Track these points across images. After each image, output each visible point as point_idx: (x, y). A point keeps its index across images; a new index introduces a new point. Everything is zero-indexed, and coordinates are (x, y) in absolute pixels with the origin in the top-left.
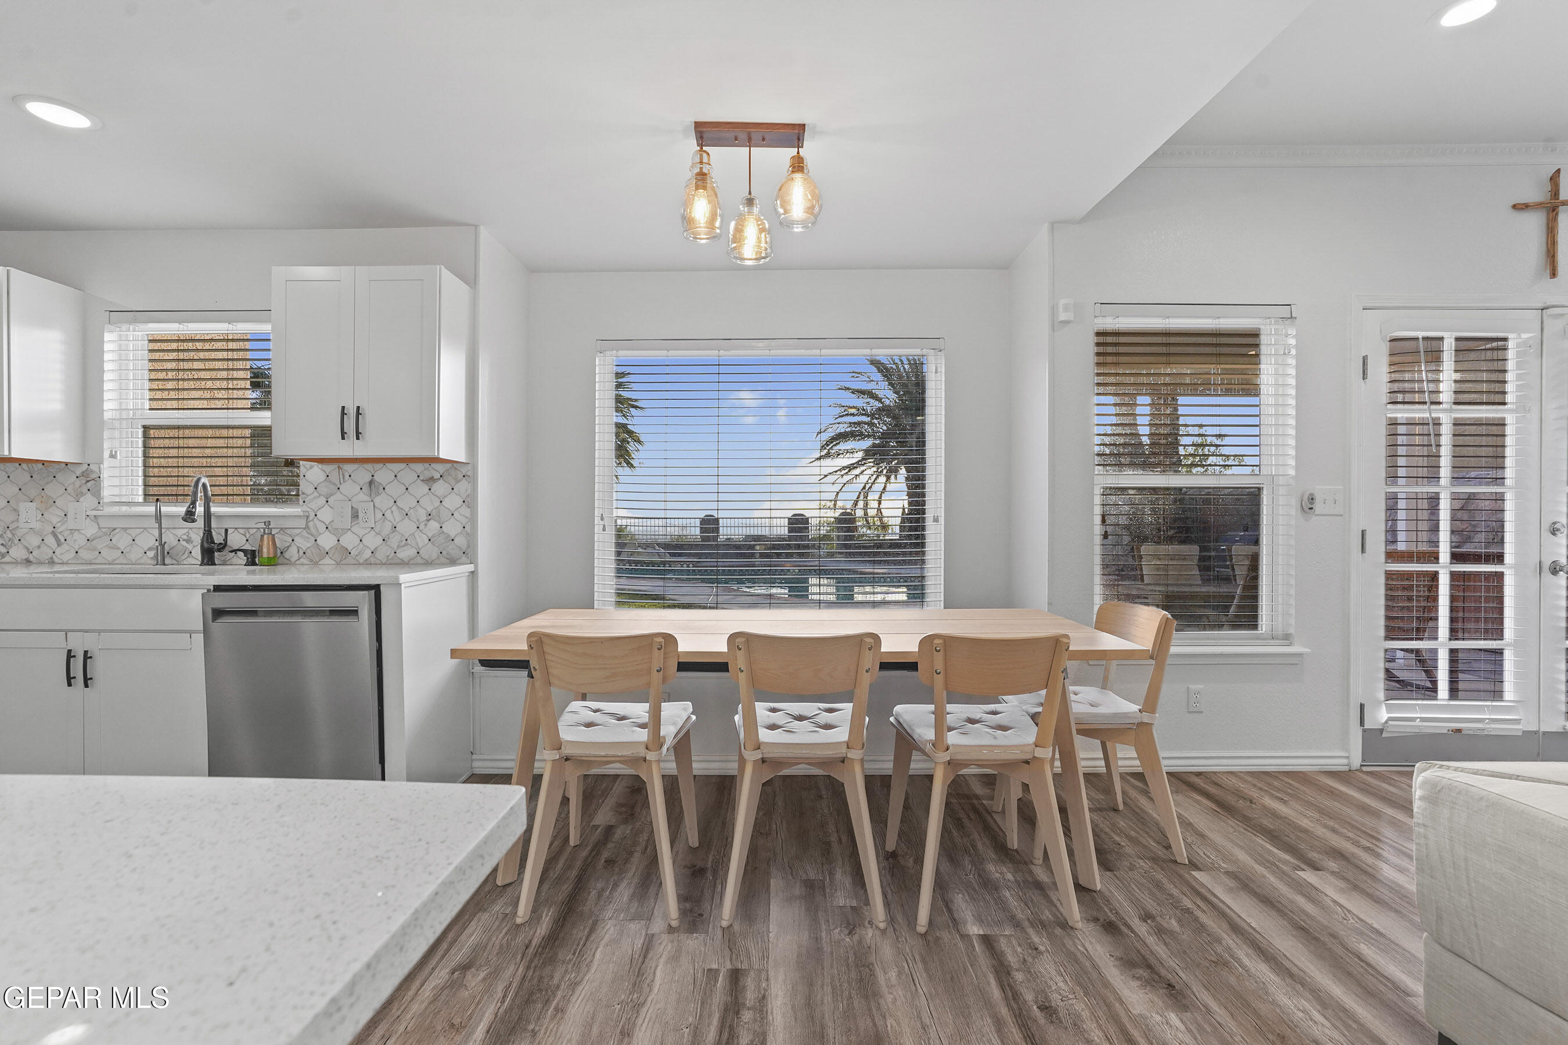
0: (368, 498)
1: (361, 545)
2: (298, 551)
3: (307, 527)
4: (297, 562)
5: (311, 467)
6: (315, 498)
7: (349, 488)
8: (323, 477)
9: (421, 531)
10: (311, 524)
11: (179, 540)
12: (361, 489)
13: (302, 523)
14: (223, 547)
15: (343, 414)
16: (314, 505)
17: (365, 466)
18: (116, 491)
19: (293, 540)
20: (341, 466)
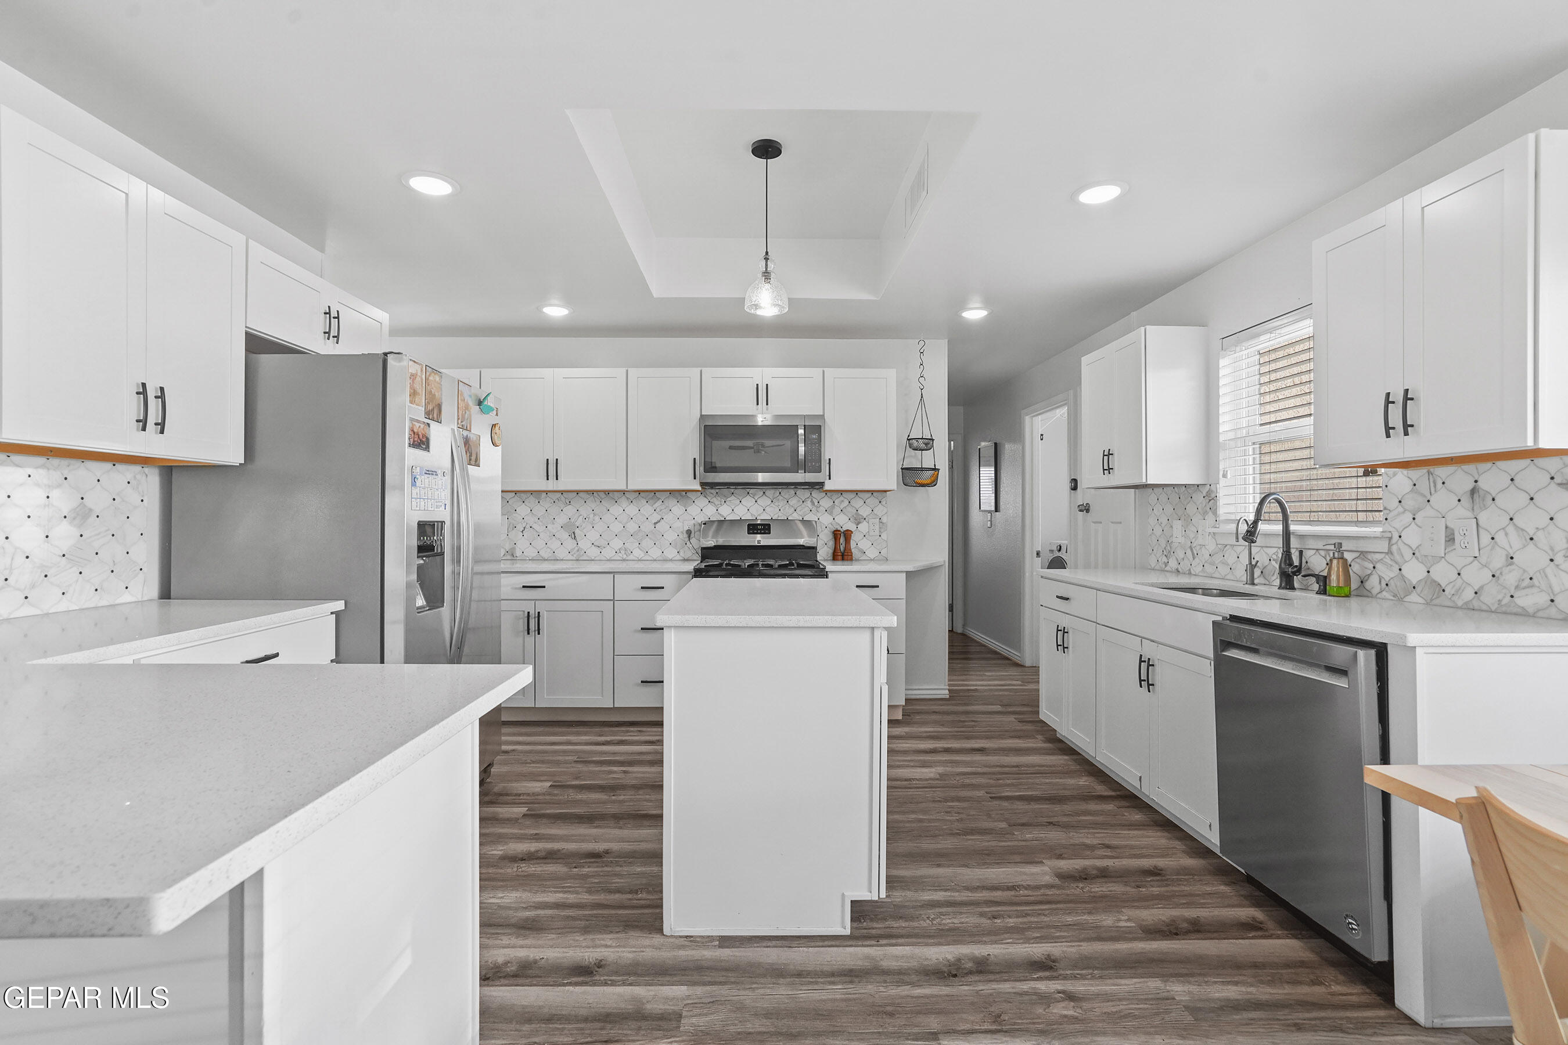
0: (1469, 514)
1: (1459, 582)
2: (1380, 582)
3: (1390, 552)
4: (1379, 596)
5: (1395, 475)
6: (1399, 514)
7: (1442, 500)
8: (1408, 486)
10: (1394, 548)
11: (1270, 560)
12: (1459, 500)
13: (1383, 546)
14: (1299, 570)
15: (1388, 402)
16: (1398, 524)
17: (1465, 467)
18: (1232, 509)
19: (1374, 567)
20: (1432, 470)
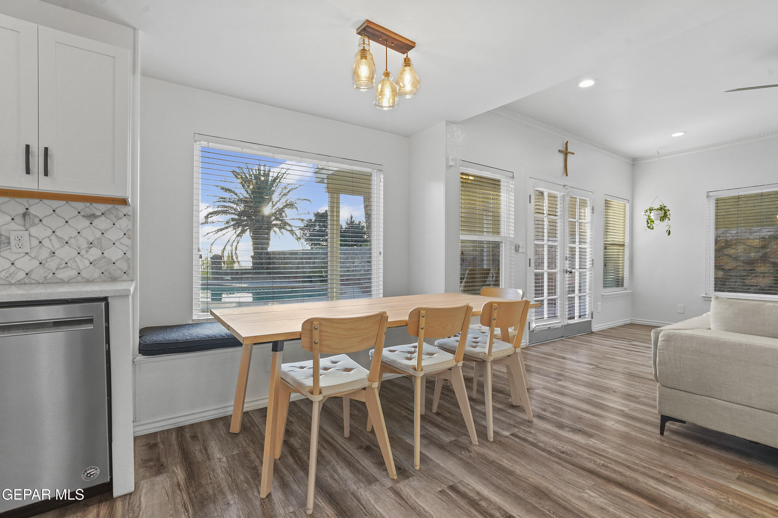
9: (82, 256)
